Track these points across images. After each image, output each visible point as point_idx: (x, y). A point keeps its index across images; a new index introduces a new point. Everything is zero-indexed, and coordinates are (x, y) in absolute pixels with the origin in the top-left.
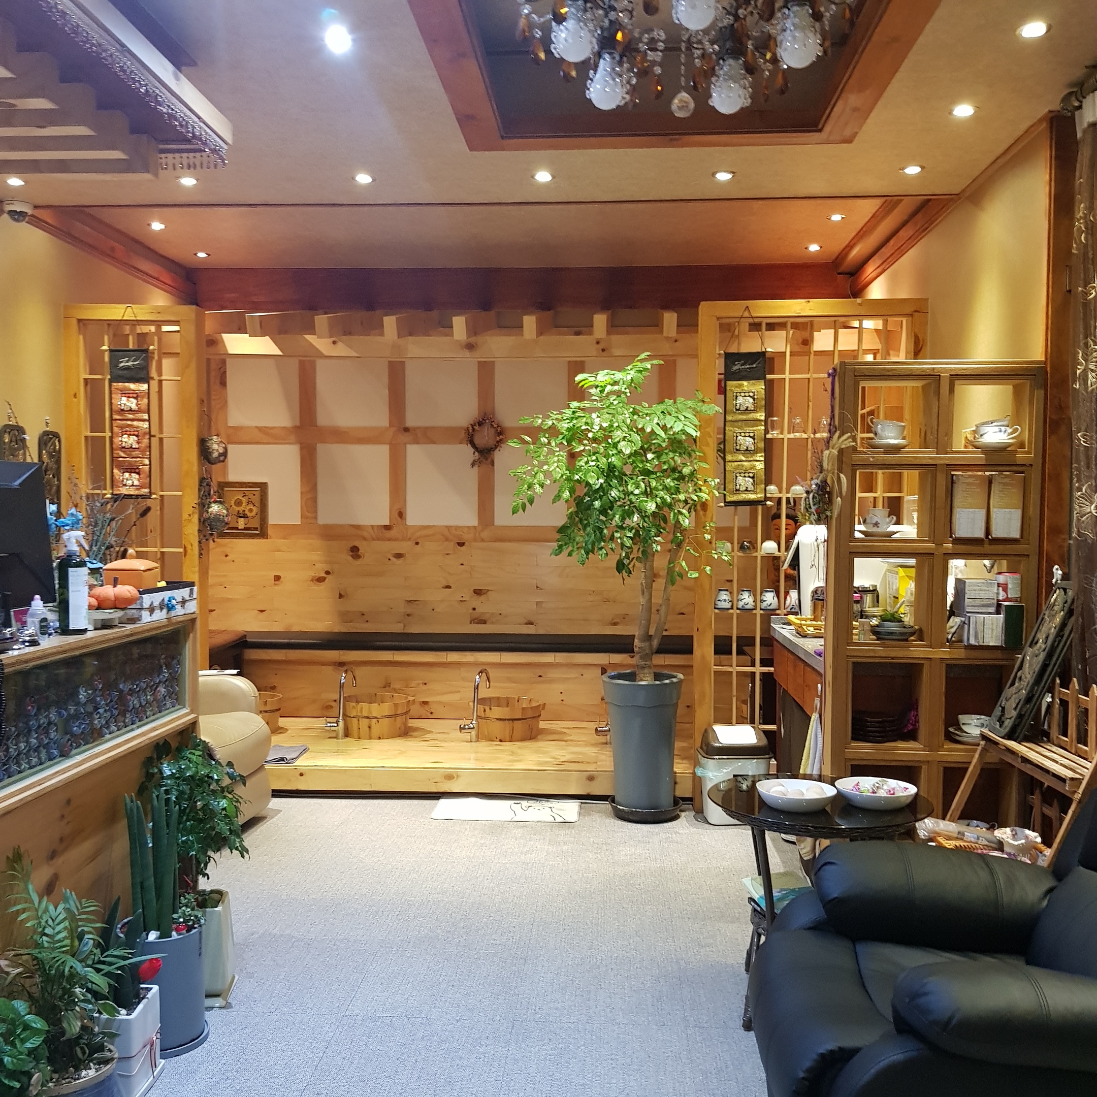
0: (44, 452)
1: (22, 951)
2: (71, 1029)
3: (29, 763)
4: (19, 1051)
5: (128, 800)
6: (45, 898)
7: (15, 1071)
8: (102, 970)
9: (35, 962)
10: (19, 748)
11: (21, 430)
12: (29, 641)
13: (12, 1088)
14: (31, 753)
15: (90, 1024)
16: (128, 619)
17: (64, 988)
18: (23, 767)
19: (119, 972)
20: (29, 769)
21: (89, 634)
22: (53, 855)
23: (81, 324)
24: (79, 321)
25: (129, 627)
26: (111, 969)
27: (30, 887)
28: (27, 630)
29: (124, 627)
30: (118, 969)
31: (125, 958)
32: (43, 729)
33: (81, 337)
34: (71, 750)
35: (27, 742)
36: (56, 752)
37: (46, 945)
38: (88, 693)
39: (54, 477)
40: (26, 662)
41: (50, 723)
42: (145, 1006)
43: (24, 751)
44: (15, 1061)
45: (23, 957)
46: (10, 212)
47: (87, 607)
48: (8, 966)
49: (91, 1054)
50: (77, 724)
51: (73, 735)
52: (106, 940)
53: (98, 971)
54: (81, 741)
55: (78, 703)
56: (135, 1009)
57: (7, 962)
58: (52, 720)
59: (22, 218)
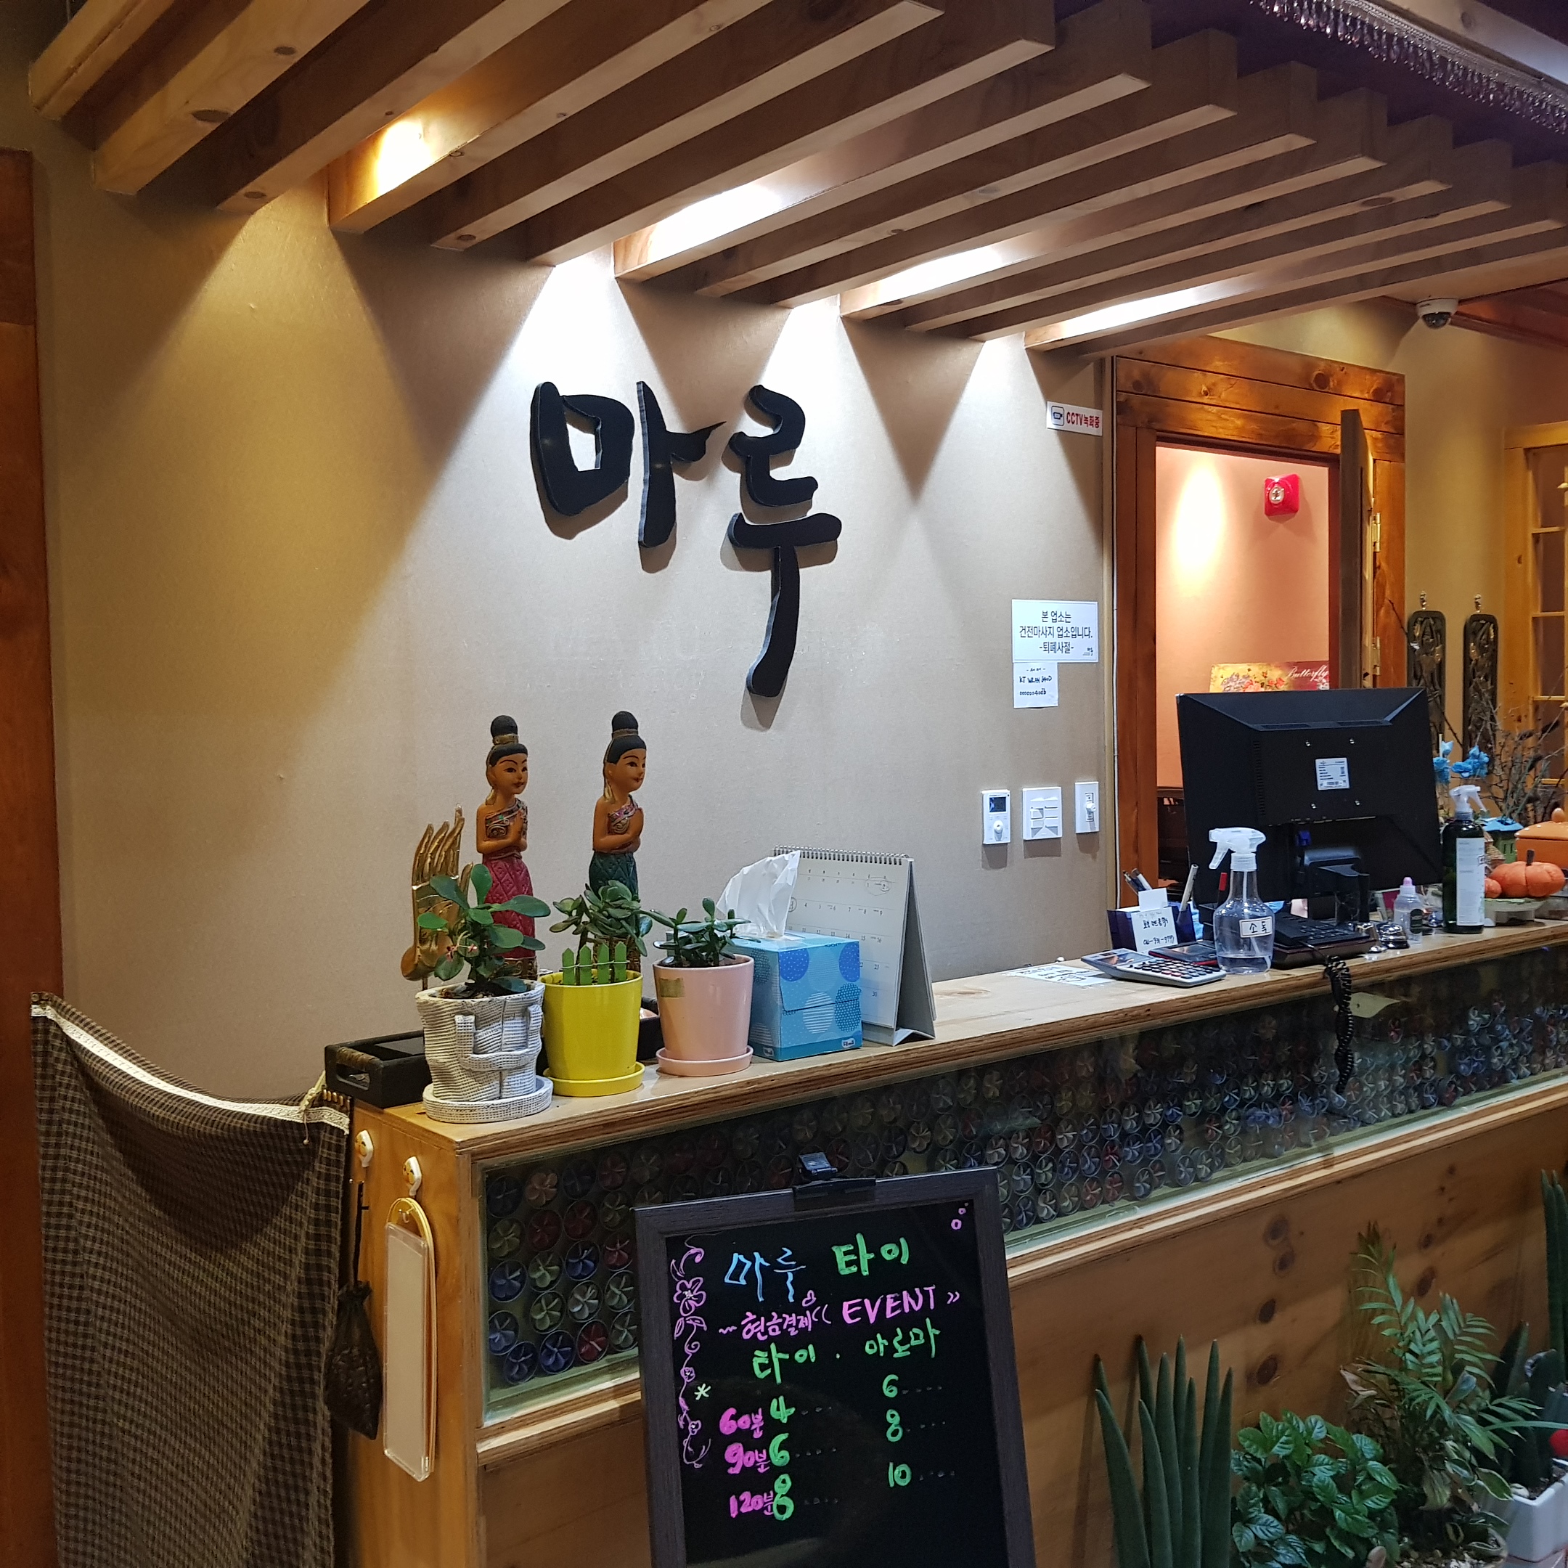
0: (1472, 644)
1: (1377, 1368)
2: (1435, 1497)
3: (1392, 1109)
4: (1354, 1508)
5: (1546, 1180)
6: (1412, 1300)
7: (1348, 1533)
8: (1490, 1423)
9: (1394, 1387)
10: (1377, 1086)
11: (1438, 618)
12: (1394, 942)
13: (1345, 1556)
14: (1396, 1094)
15: (1466, 1497)
16: (1551, 912)
17: (1430, 1435)
18: (1383, 1114)
19: (1516, 1433)
20: (1391, 1117)
21: (1488, 934)
22: (1427, 1242)
23: (1530, 455)
24: (1527, 450)
25: (1550, 924)
26: (1505, 1426)
27: (1391, 1281)
28: (1393, 926)
29: (1543, 924)
30: (1515, 1428)
31: (1527, 1417)
32: (1414, 1064)
33: (1530, 474)
34: (1455, 1098)
35: (1390, 1079)
36: (1431, 1098)
37: (1410, 1366)
38: (1484, 1019)
39: (1486, 678)
40: (1388, 971)
41: (1424, 1056)
42: (1557, 1494)
43: (1385, 1093)
44: (1350, 1519)
45: (1377, 1375)
46: (1425, 317)
47: (1483, 895)
48: (1355, 1382)
49: (1468, 1539)
50: (1466, 1061)
51: (1459, 1076)
52: (1500, 1381)
53: (1483, 1423)
54: (1473, 1086)
55: (1467, 1032)
56: (1542, 1492)
57: (1354, 1377)
58: (1428, 1052)
59: (1442, 322)
